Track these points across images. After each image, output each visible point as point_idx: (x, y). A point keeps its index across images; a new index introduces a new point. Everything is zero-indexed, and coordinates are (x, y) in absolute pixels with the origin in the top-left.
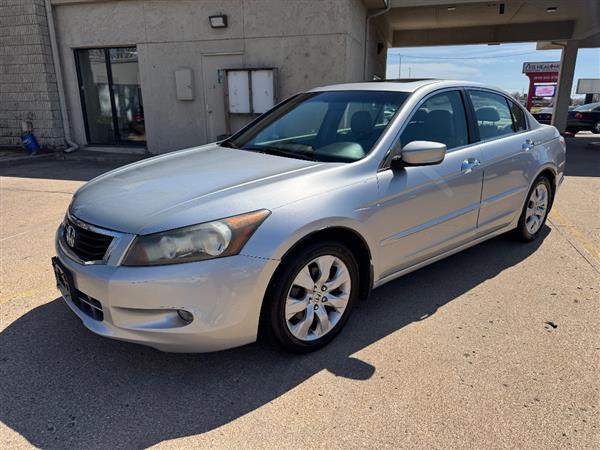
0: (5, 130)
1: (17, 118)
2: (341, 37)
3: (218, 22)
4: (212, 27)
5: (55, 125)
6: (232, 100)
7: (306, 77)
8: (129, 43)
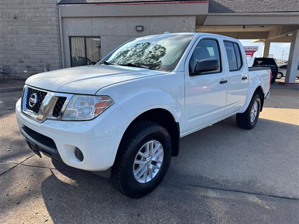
1: (41, 66)
3: (140, 29)
4: (137, 31)
8: (97, 35)
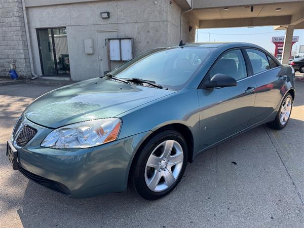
0: (3, 68)
1: (8, 62)
2: (165, 23)
3: (105, 15)
4: (103, 18)
5: (26, 66)
6: (112, 54)
7: (148, 42)
8: (62, 26)
